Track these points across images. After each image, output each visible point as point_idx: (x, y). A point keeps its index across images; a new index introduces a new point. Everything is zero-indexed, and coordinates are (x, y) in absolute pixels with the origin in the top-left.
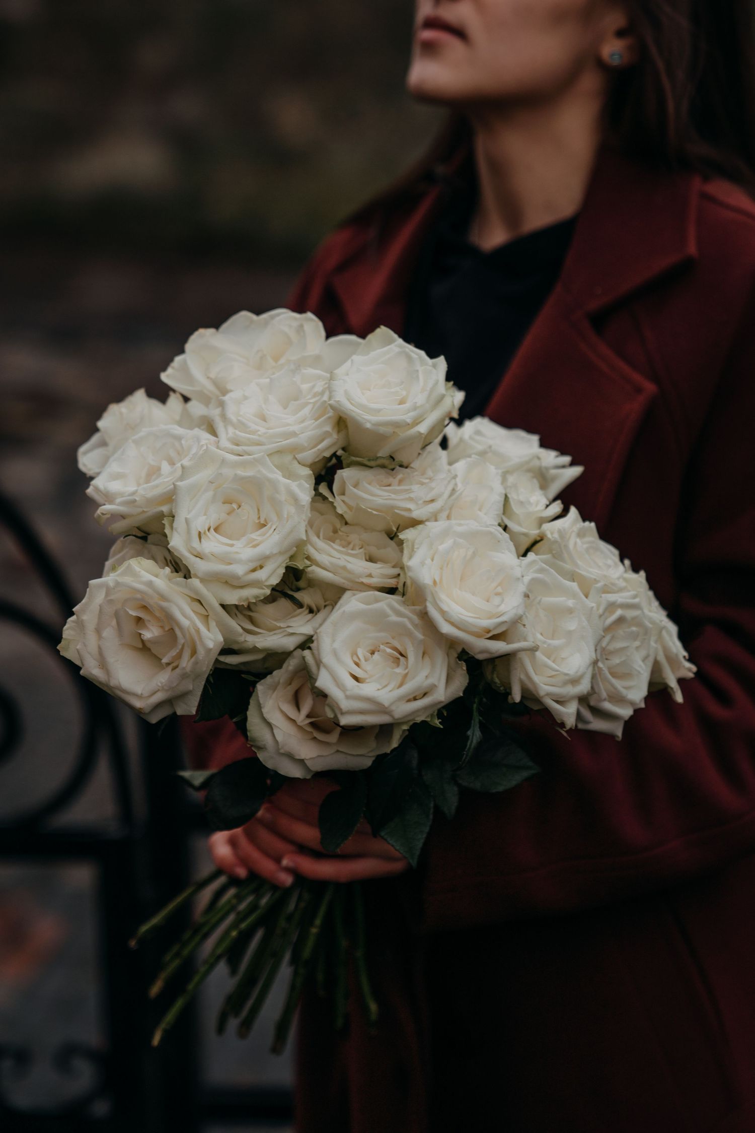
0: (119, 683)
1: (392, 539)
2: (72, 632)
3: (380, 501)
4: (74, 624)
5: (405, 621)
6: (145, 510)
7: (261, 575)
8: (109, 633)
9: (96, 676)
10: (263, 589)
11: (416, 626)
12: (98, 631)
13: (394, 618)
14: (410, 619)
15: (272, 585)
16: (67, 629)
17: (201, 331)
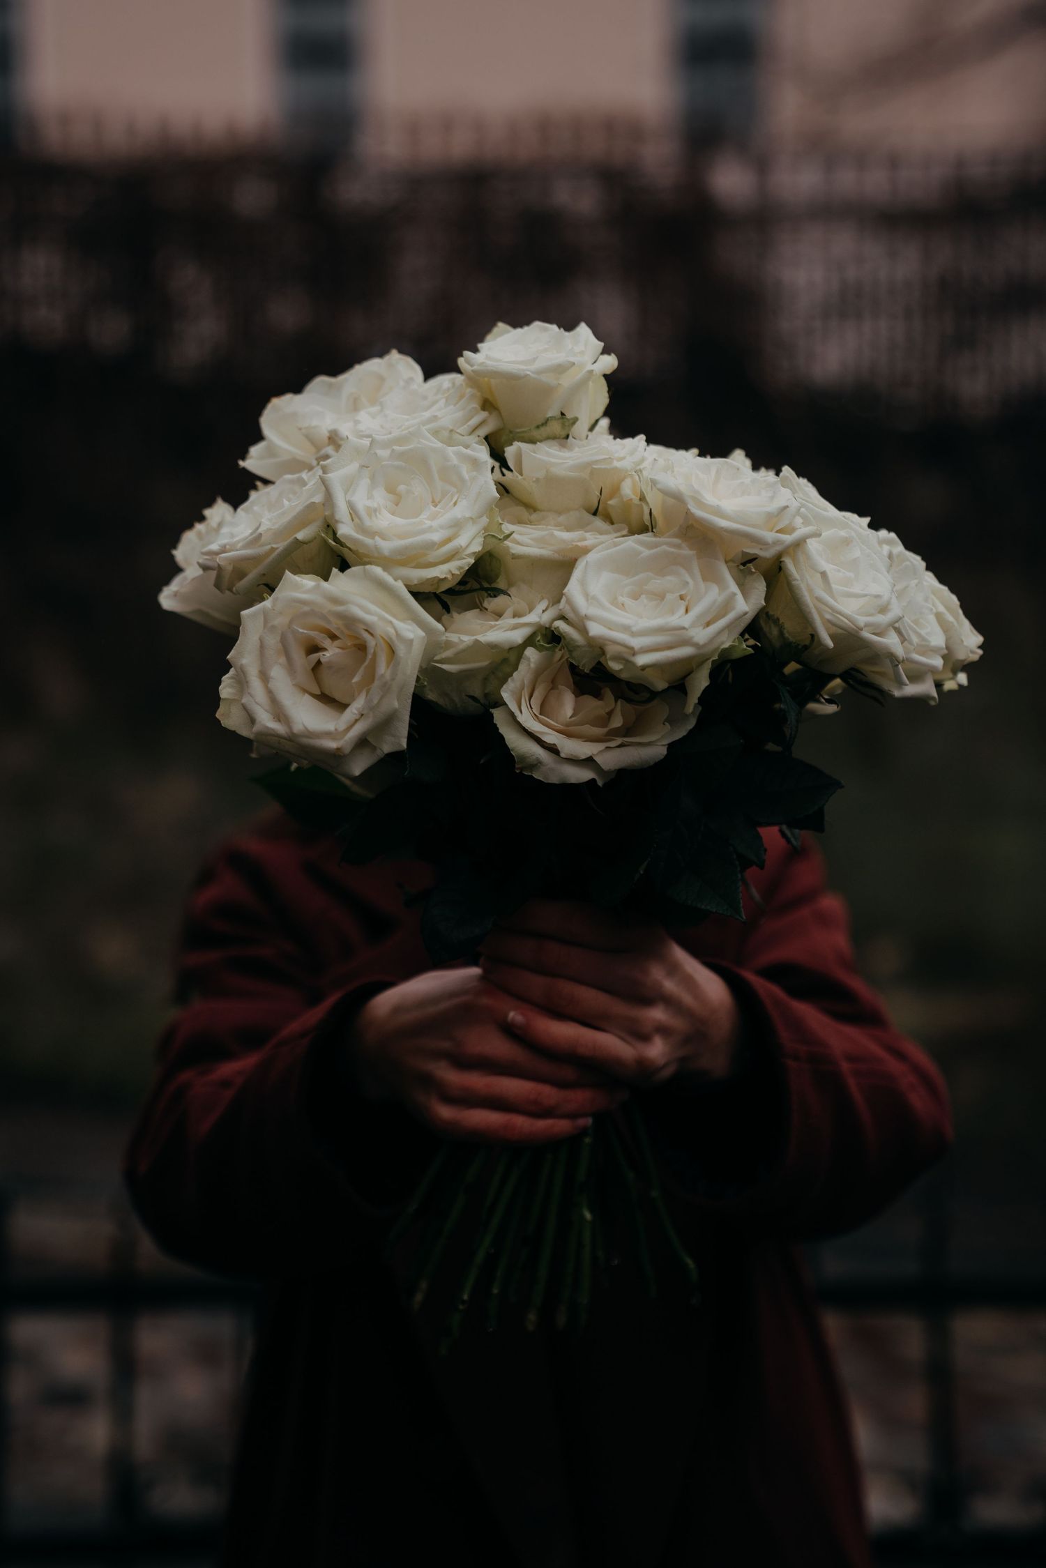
0: (305, 727)
1: (595, 514)
2: (230, 690)
3: (571, 462)
4: (232, 680)
5: (664, 547)
6: (274, 546)
7: (462, 541)
8: (278, 674)
9: (273, 730)
10: (464, 559)
11: (678, 546)
12: (264, 677)
13: (646, 552)
14: (667, 544)
15: (474, 553)
16: (224, 688)
17: (275, 402)
